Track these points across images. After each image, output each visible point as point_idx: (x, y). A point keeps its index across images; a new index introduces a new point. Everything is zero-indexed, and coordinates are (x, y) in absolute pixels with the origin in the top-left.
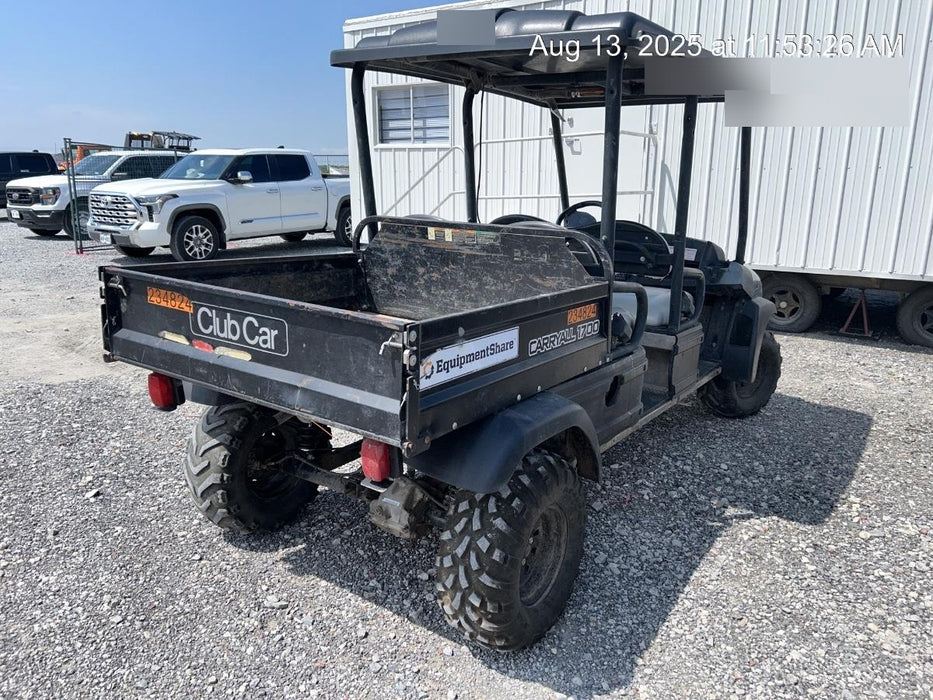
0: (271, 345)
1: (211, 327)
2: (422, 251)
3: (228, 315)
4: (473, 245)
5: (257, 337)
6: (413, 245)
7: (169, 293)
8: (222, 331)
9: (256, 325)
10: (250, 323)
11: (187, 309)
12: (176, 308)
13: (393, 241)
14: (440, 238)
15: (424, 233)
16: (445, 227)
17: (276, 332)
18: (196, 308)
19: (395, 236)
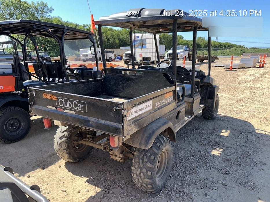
0: (82, 109)
1: (63, 104)
2: (121, 77)
3: (68, 101)
4: (136, 76)
5: (77, 107)
6: (118, 76)
7: (50, 95)
8: (66, 105)
9: (77, 103)
10: (75, 103)
11: (55, 99)
12: (52, 99)
13: (112, 75)
14: (126, 74)
15: (121, 73)
16: (127, 71)
17: (83, 105)
18: (58, 99)
19: (113, 73)
